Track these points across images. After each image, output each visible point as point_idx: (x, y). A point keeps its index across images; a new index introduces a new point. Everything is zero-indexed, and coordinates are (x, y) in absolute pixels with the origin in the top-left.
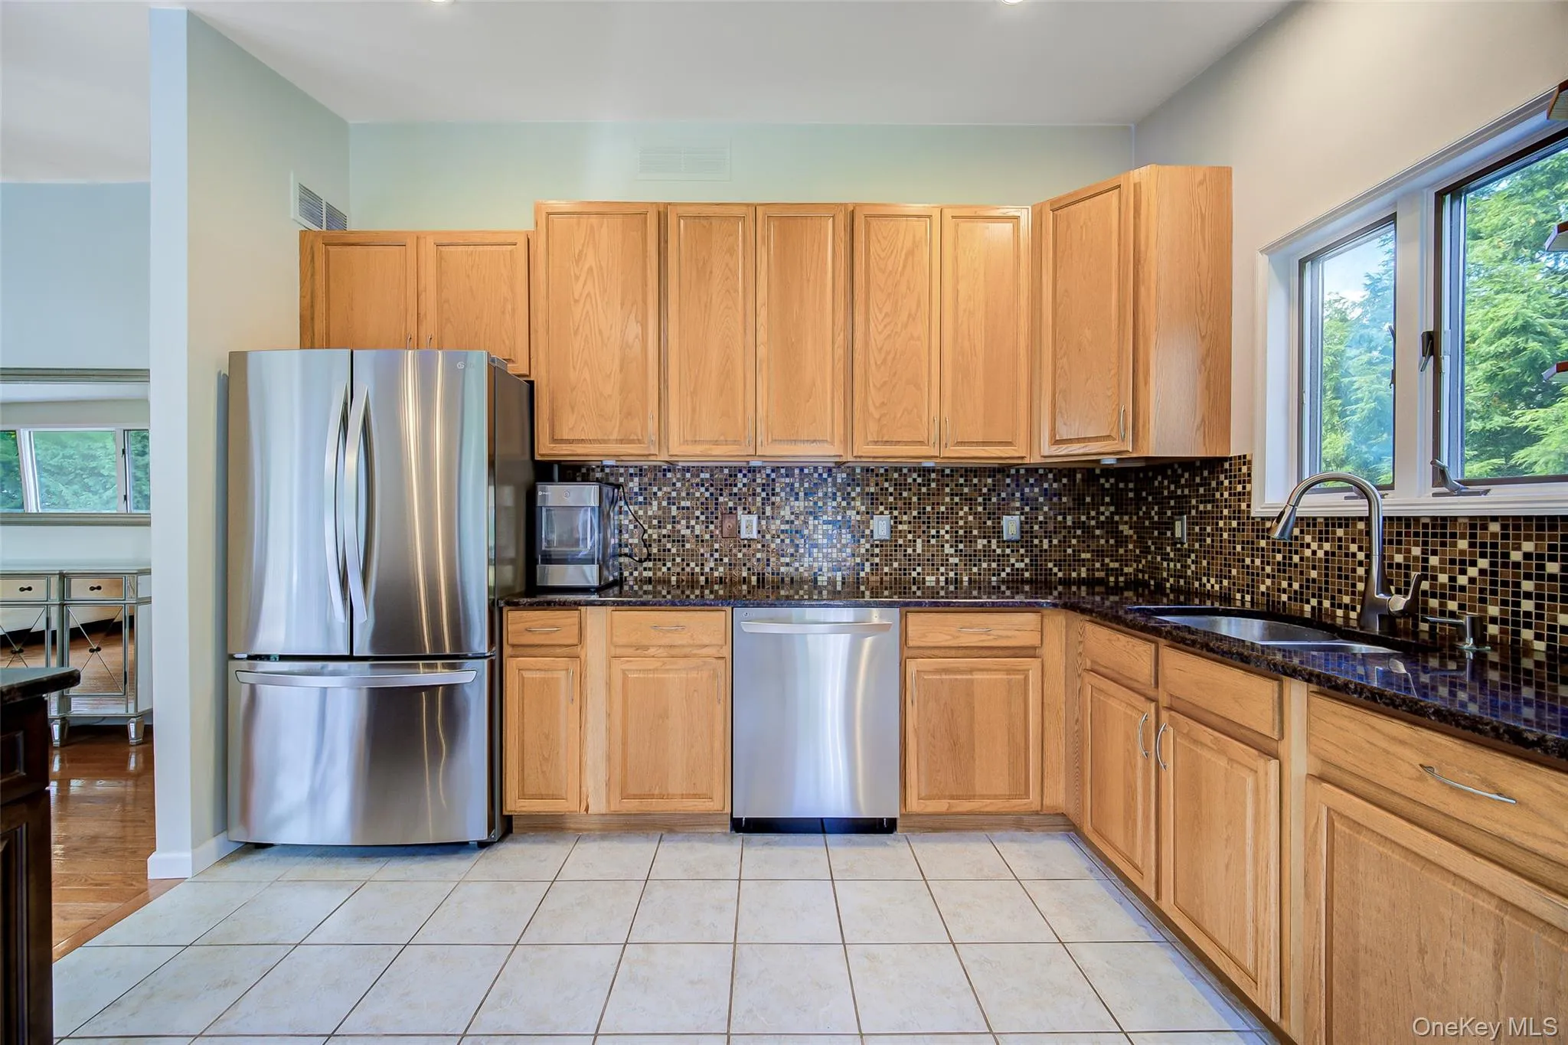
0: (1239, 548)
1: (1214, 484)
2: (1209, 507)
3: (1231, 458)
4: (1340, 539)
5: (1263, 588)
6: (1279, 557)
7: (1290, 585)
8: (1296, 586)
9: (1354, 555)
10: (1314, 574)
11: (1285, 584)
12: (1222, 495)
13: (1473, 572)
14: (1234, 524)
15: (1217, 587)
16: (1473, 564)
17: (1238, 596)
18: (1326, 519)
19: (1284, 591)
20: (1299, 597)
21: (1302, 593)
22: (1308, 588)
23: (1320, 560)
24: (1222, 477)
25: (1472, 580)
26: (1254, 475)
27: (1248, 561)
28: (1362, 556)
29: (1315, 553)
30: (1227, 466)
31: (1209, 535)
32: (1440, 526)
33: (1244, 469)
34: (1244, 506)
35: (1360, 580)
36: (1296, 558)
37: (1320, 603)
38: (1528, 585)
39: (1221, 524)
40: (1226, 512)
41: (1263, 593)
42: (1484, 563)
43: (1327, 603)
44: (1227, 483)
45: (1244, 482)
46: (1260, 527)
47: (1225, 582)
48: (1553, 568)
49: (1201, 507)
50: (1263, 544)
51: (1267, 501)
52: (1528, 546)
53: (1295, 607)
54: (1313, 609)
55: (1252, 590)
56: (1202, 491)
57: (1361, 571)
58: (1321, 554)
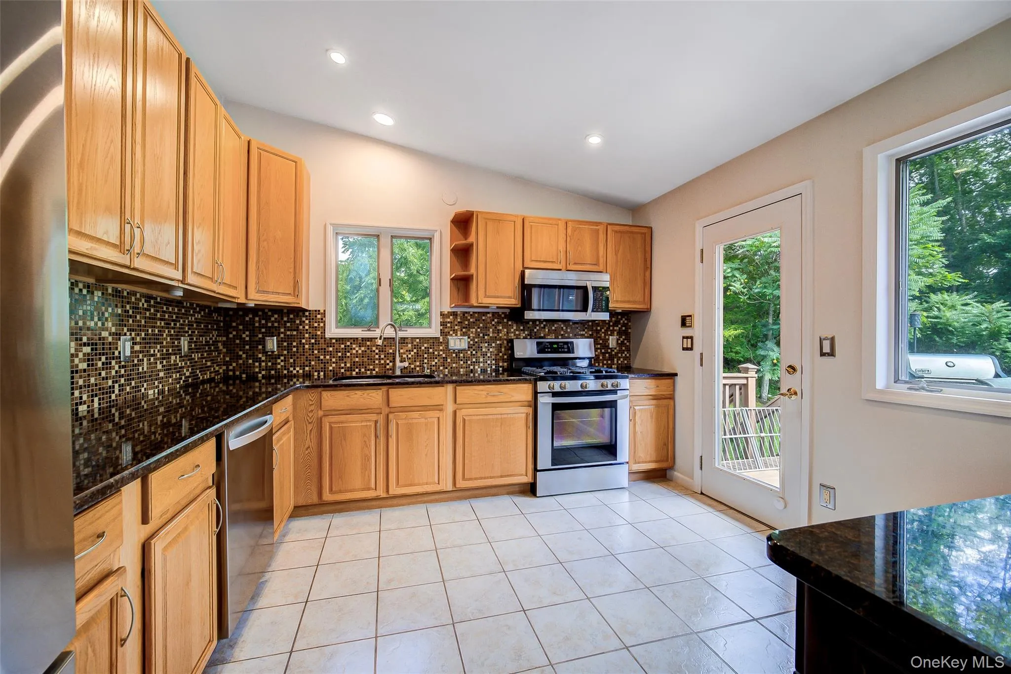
0: (316, 352)
1: (298, 322)
2: (295, 333)
3: (310, 311)
4: (368, 346)
5: (331, 368)
6: (340, 354)
7: (345, 365)
8: (348, 365)
9: (374, 351)
10: (357, 359)
11: (343, 365)
12: (304, 327)
13: (412, 353)
14: (313, 341)
15: (301, 371)
16: (413, 351)
17: (316, 374)
18: (362, 338)
19: (343, 368)
20: (351, 369)
21: (351, 368)
22: (354, 365)
23: (360, 354)
24: (304, 319)
25: (412, 356)
26: (327, 319)
27: (322, 357)
28: (377, 351)
29: (357, 351)
30: (307, 314)
31: (294, 347)
32: (403, 340)
33: (319, 316)
34: (319, 333)
35: (377, 359)
36: (348, 354)
37: (360, 370)
38: (426, 356)
39: (304, 341)
40: (307, 335)
41: (331, 371)
42: (415, 351)
43: (363, 370)
44: (307, 322)
45: (319, 322)
46: (329, 342)
47: (307, 369)
48: (431, 350)
49: (288, 333)
50: (331, 349)
51: (333, 331)
52: (426, 345)
53: (348, 374)
54: (357, 373)
55: (324, 370)
56: (288, 325)
57: (377, 356)
58: (360, 352)
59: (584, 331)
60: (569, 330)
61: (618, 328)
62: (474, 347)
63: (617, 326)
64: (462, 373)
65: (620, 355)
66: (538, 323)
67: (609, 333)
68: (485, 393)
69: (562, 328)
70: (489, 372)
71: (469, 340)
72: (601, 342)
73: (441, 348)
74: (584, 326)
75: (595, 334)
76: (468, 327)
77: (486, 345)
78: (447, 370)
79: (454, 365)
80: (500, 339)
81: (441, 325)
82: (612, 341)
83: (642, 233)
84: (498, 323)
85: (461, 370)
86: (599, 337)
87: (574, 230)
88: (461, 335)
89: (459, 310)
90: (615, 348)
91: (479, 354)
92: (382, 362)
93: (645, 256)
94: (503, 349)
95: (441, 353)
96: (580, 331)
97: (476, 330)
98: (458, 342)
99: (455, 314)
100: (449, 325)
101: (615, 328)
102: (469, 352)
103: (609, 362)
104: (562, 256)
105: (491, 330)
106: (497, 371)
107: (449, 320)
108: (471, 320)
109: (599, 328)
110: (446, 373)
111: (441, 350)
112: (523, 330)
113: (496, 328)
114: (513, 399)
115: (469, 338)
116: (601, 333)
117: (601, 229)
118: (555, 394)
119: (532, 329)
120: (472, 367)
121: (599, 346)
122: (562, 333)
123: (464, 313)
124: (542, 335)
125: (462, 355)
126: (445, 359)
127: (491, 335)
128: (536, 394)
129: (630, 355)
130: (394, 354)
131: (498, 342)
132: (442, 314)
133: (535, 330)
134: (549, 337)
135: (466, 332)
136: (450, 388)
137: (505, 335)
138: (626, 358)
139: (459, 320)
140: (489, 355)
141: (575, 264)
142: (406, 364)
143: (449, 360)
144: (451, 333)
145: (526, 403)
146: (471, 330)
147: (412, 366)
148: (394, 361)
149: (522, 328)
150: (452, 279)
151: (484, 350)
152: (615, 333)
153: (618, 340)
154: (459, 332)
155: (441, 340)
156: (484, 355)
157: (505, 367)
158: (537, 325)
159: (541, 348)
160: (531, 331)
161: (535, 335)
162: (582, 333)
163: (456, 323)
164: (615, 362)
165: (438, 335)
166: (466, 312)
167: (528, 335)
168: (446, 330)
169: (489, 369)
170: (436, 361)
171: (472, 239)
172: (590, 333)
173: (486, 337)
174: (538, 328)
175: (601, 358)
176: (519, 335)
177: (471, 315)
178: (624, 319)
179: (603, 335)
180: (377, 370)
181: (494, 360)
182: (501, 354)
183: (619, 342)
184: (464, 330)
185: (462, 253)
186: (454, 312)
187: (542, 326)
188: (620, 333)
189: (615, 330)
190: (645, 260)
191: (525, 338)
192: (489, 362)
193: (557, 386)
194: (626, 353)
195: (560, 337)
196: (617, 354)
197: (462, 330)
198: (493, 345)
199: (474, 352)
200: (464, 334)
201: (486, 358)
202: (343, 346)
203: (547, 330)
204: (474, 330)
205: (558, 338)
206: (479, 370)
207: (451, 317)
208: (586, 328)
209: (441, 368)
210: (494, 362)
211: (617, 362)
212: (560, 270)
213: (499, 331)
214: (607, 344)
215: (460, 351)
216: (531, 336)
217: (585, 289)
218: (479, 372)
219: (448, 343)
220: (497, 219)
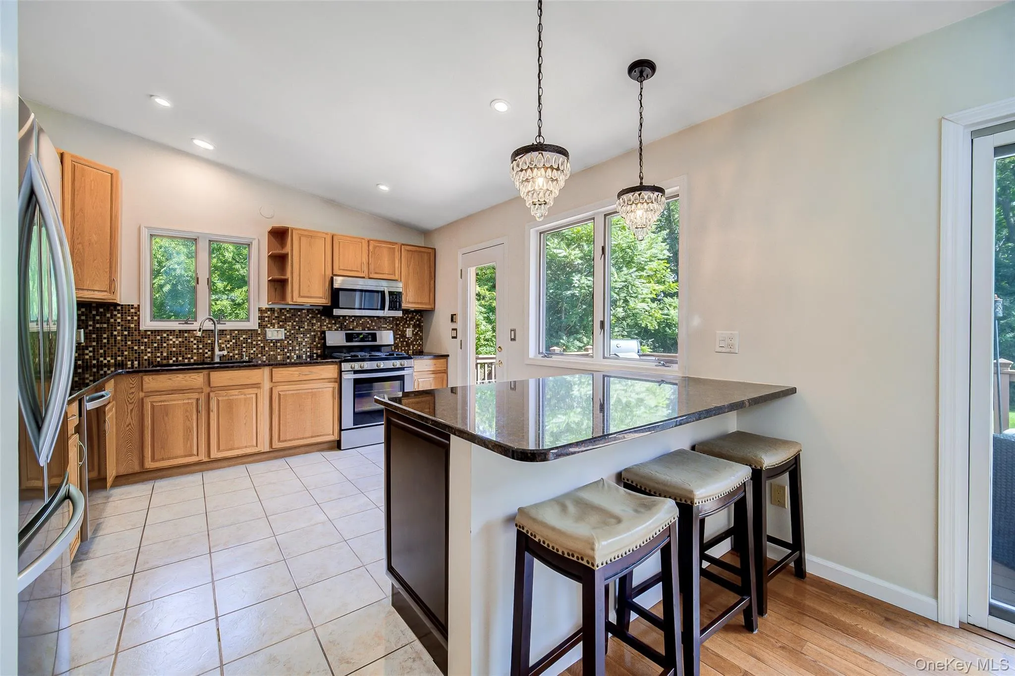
0: (129, 343)
1: (108, 315)
2: (105, 326)
3: (122, 305)
4: (186, 337)
5: (146, 357)
6: (155, 345)
7: (162, 355)
8: (165, 354)
9: (192, 342)
10: (174, 349)
11: (159, 355)
12: (115, 320)
13: (231, 343)
14: (126, 333)
15: (112, 361)
16: (231, 341)
17: (129, 363)
18: (179, 330)
19: (159, 357)
20: (167, 358)
21: (168, 357)
22: (171, 354)
23: (177, 344)
24: (115, 313)
25: (231, 345)
26: (142, 313)
27: (136, 348)
28: (195, 342)
29: (174, 342)
30: (119, 308)
31: (105, 338)
32: (222, 332)
33: (132, 310)
34: (132, 326)
35: (195, 349)
36: (165, 345)
37: (177, 359)
38: (244, 345)
39: (115, 333)
40: (119, 328)
41: (146, 360)
42: (234, 341)
43: (180, 359)
44: (119, 315)
45: (132, 316)
46: (145, 334)
47: (119, 358)
48: (249, 341)
49: (98, 326)
50: (146, 340)
51: (147, 323)
52: (244, 336)
53: (165, 362)
54: (174, 361)
55: (139, 359)
56: (98, 318)
57: (195, 346)
58: (177, 342)
59: (386, 324)
60: (374, 324)
61: (413, 322)
62: (290, 338)
63: (413, 321)
64: (279, 359)
65: (415, 343)
66: (347, 318)
67: (406, 326)
68: (297, 373)
69: (368, 322)
70: (304, 358)
71: (286, 332)
72: (400, 333)
73: (259, 338)
74: (386, 320)
75: (395, 327)
76: (286, 320)
77: (302, 335)
78: (264, 357)
79: (272, 353)
80: (314, 331)
81: (259, 319)
82: (409, 332)
83: (428, 253)
84: (313, 318)
85: (279, 357)
86: (398, 329)
87: (375, 247)
88: (278, 328)
89: (276, 307)
90: (411, 338)
91: (295, 343)
92: (201, 351)
93: (430, 270)
94: (317, 339)
95: (259, 343)
96: (383, 324)
97: (292, 323)
98: (275, 333)
99: (272, 310)
100: (266, 319)
101: (411, 322)
102: (286, 342)
103: (406, 348)
104: (365, 269)
105: (306, 323)
106: (311, 357)
107: (266, 315)
108: (288, 315)
109: (398, 322)
110: (264, 360)
111: (259, 341)
112: (335, 324)
113: (310, 322)
114: (323, 377)
115: (285, 330)
116: (400, 326)
117: (397, 247)
118: (356, 372)
119: (341, 323)
120: (288, 354)
121: (398, 336)
122: (368, 326)
123: (281, 309)
124: (351, 328)
125: (279, 344)
126: (263, 348)
127: (306, 328)
128: (341, 372)
129: (422, 343)
130: (213, 344)
131: (312, 334)
132: (260, 310)
133: (345, 324)
134: (357, 329)
135: (283, 325)
136: (267, 370)
137: (318, 328)
138: (419, 345)
139: (276, 315)
140: (304, 344)
141: (376, 273)
142: (225, 353)
143: (267, 349)
144: (269, 325)
145: (333, 380)
146: (288, 323)
147: (231, 354)
148: (213, 350)
149: (333, 322)
150: (269, 281)
151: (299, 340)
152: (411, 326)
153: (413, 331)
154: (276, 326)
155: (259, 332)
156: (300, 344)
157: (319, 354)
158: (347, 320)
159: (349, 338)
160: (342, 324)
161: (345, 327)
162: (384, 326)
163: (273, 317)
164: (411, 348)
165: (256, 327)
166: (283, 309)
167: (339, 328)
168: (264, 323)
169: (304, 356)
170: (254, 349)
171: (287, 249)
172: (391, 326)
173: (301, 329)
174: (347, 322)
175: (400, 345)
176: (331, 327)
177: (288, 311)
178: (418, 316)
179: (401, 327)
180: (195, 358)
181: (308, 348)
182: (315, 343)
183: (414, 333)
184: (281, 323)
185: (279, 260)
186: (271, 308)
187: (351, 320)
188: (415, 326)
189: (411, 324)
190: (430, 272)
191: (336, 330)
192: (304, 350)
193: (357, 366)
194: (419, 341)
195: (366, 329)
196: (412, 342)
197: (279, 324)
198: (308, 335)
199: (290, 342)
200: (281, 327)
201: (301, 346)
202: (159, 338)
203: (355, 324)
204: (290, 323)
205: (365, 330)
206: (295, 356)
207: (269, 313)
208: (388, 322)
209: (260, 355)
210: (308, 350)
211: (413, 348)
212: (364, 277)
213: (313, 325)
214: (405, 335)
215: (277, 341)
216: (342, 328)
217: (383, 293)
218: (295, 358)
219: (265, 334)
220: (311, 236)
